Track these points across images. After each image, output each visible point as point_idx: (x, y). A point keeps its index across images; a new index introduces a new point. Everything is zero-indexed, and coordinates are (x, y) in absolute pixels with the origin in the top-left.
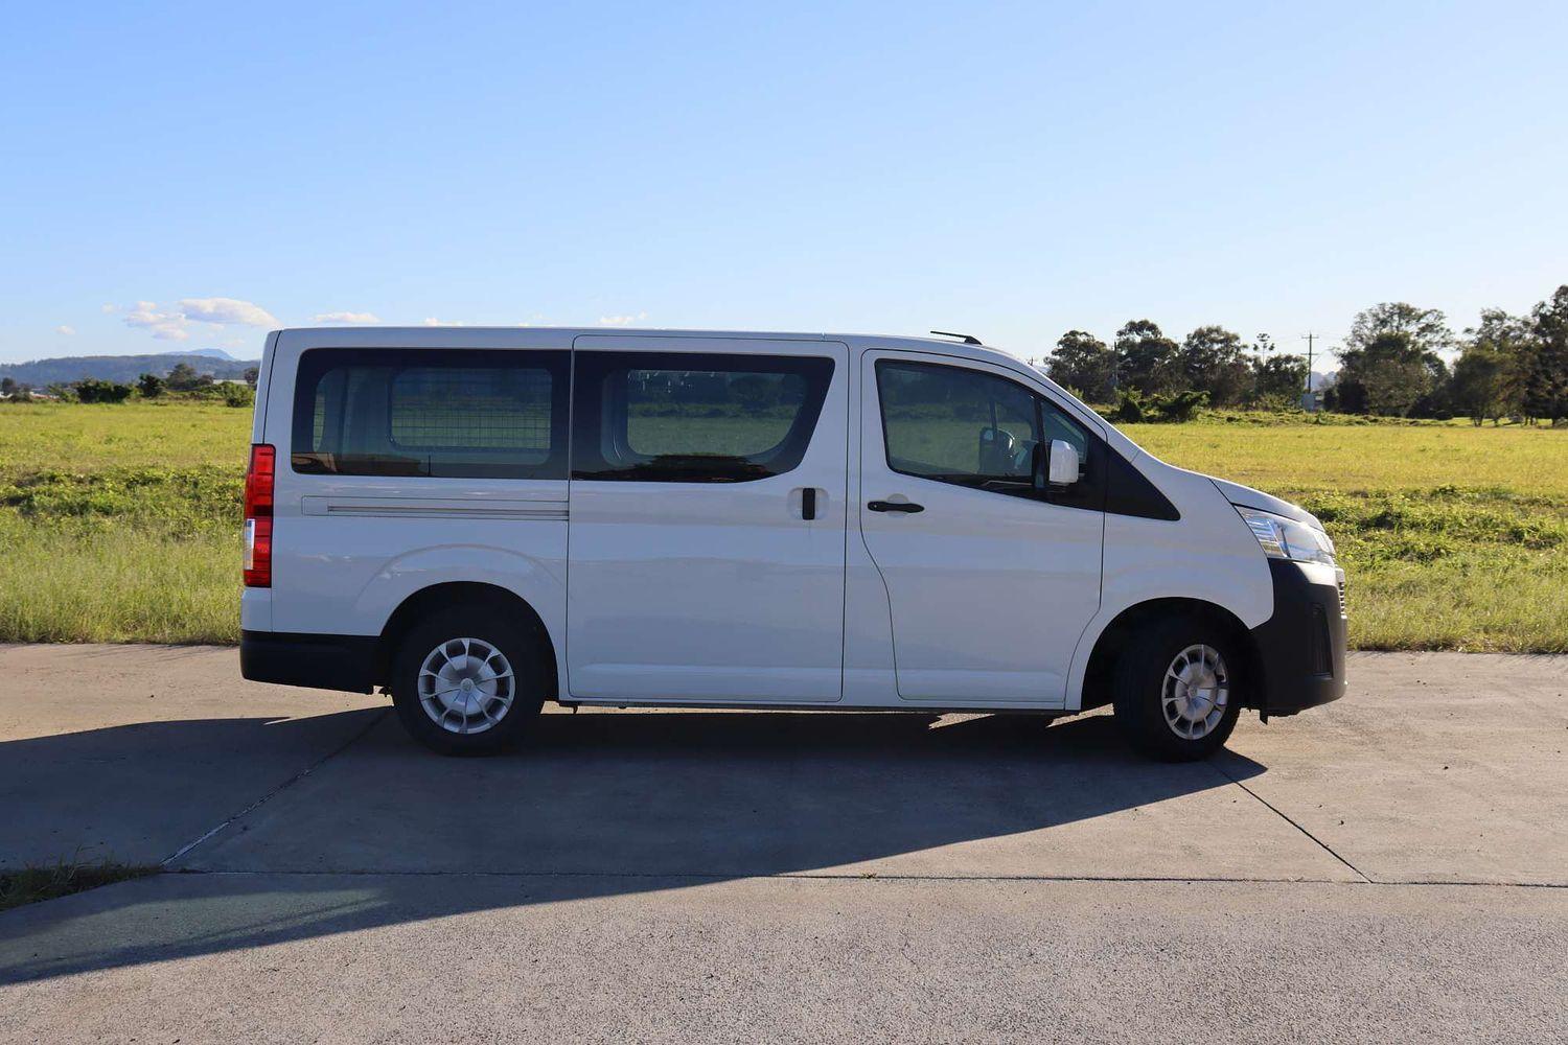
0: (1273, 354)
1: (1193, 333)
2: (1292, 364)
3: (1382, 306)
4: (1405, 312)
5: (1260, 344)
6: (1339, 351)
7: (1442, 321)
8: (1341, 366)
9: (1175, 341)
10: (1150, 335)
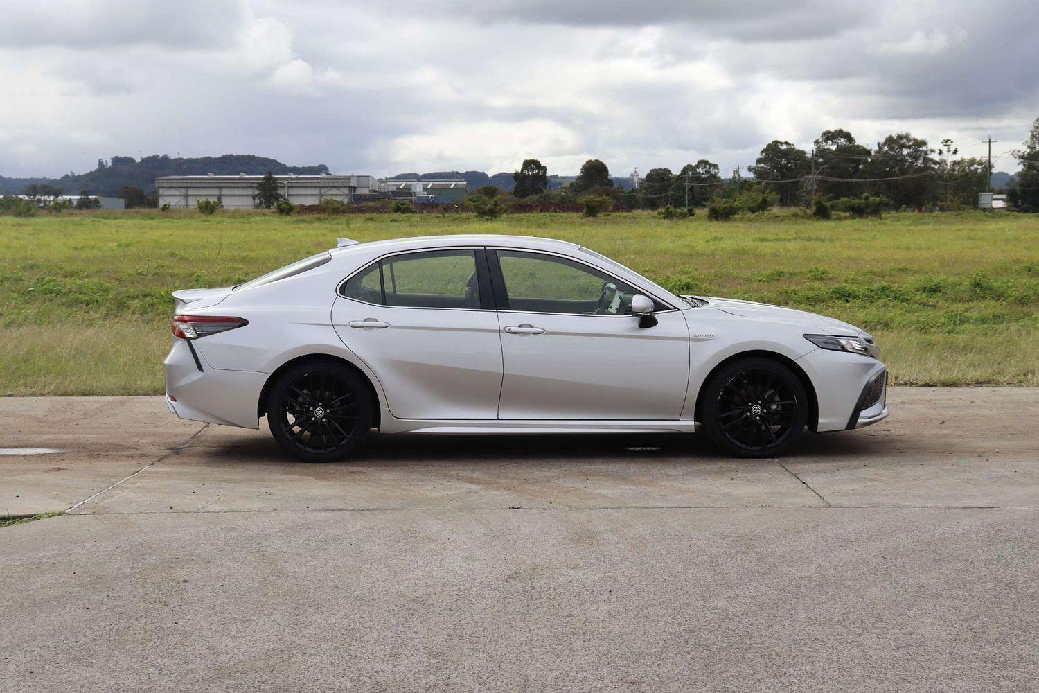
0: (957, 158)
1: (882, 141)
2: (975, 166)
5: (945, 149)
6: (1020, 154)
8: (1020, 168)
10: (844, 143)
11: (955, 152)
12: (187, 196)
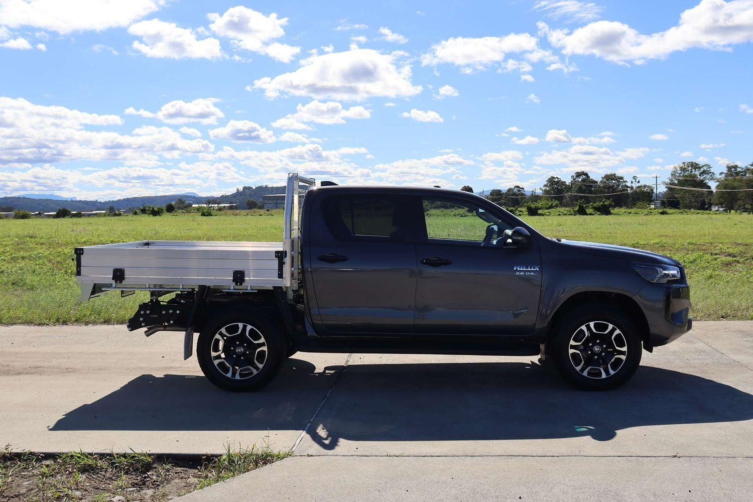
0: (639, 185)
1: (604, 176)
2: (647, 188)
3: (684, 163)
4: (695, 166)
5: (634, 181)
6: (666, 183)
7: (710, 169)
8: (666, 190)
9: (597, 180)
11: (639, 182)
12: (276, 204)
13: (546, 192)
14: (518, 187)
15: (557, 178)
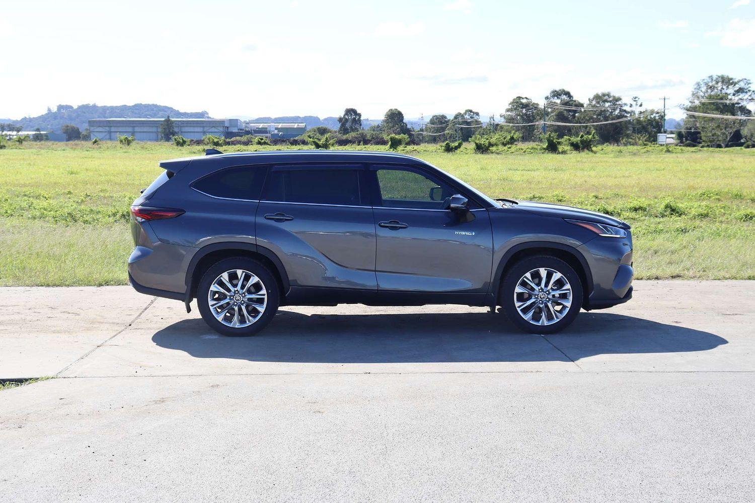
0: (642, 109)
1: (592, 97)
2: (654, 115)
3: (711, 77)
4: (727, 81)
5: (634, 103)
6: (684, 107)
7: (750, 85)
9: (582, 102)
10: (566, 98)
11: (641, 105)
12: (110, 132)
13: (510, 120)
14: (471, 111)
15: (526, 98)
